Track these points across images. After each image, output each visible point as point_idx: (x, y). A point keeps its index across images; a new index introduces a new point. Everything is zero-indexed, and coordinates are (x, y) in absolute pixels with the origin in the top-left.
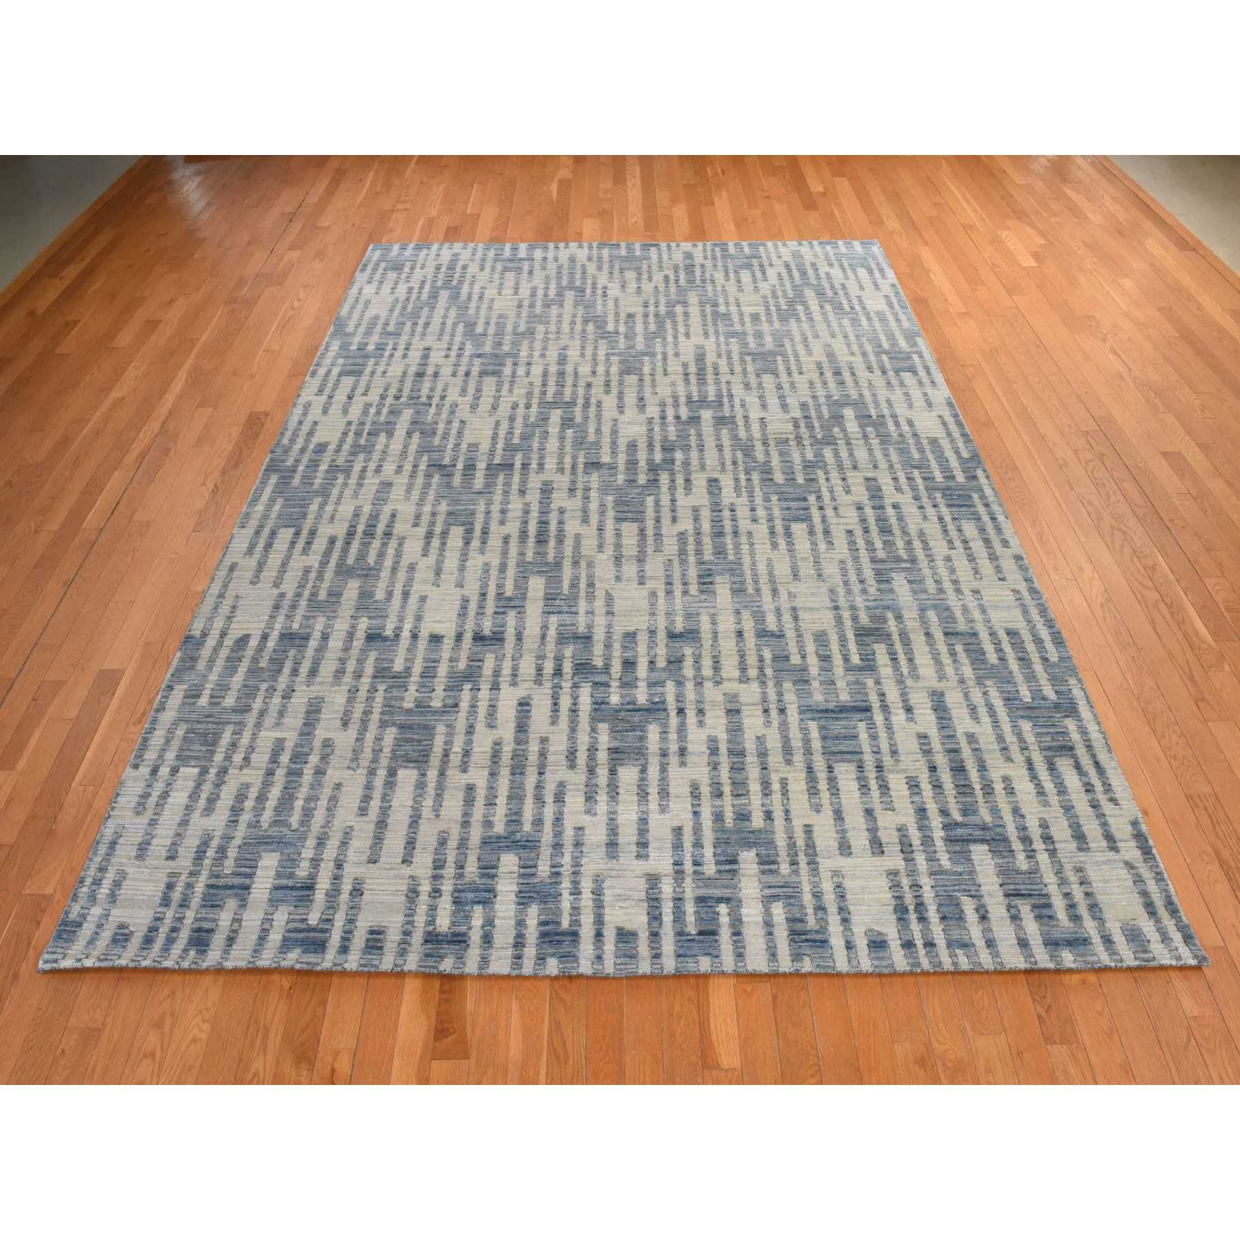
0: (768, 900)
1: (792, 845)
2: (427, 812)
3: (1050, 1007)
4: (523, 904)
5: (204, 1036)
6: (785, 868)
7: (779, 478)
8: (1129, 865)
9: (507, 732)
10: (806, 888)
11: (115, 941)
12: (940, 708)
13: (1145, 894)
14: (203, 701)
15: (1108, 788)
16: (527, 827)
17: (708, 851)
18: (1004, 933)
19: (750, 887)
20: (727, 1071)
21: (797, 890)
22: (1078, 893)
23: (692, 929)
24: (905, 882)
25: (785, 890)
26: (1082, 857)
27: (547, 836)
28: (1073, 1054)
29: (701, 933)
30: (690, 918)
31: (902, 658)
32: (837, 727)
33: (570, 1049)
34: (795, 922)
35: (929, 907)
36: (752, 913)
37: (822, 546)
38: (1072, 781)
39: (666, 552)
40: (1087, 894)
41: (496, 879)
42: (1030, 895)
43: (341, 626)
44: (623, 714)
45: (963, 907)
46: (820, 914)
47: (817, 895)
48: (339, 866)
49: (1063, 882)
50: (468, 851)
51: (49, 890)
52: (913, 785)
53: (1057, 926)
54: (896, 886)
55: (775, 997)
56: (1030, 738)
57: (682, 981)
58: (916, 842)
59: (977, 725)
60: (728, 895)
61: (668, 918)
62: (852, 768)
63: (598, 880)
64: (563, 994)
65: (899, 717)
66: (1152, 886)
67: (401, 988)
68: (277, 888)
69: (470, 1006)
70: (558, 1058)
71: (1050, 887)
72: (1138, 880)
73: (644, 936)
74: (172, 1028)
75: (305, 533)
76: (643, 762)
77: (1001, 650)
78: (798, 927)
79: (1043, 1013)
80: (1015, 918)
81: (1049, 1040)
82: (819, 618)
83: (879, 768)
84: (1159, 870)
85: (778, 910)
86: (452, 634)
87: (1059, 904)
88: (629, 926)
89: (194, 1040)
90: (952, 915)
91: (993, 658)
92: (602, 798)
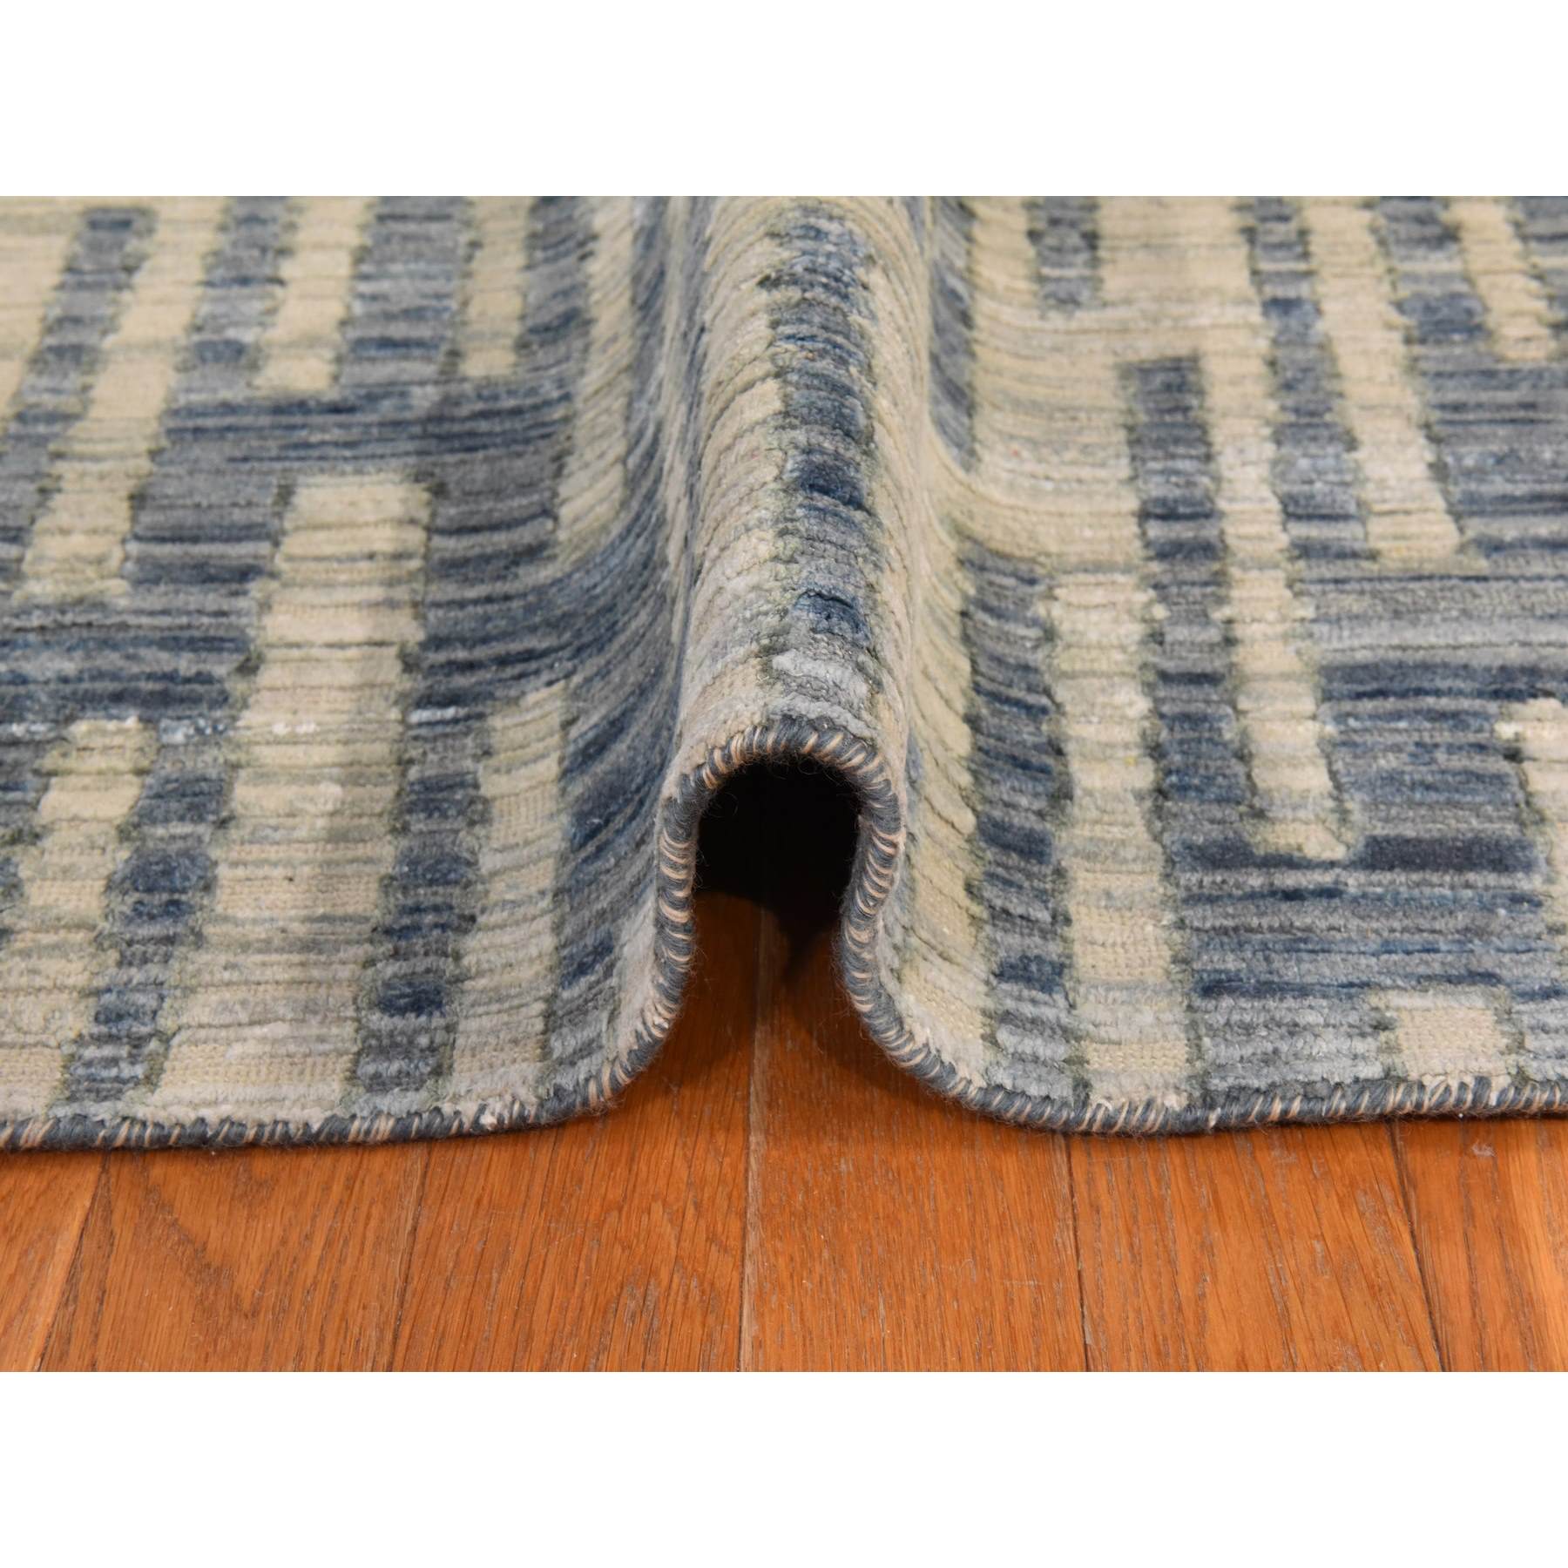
4: (453, 699)
41: (256, 588)
50: (61, 467)
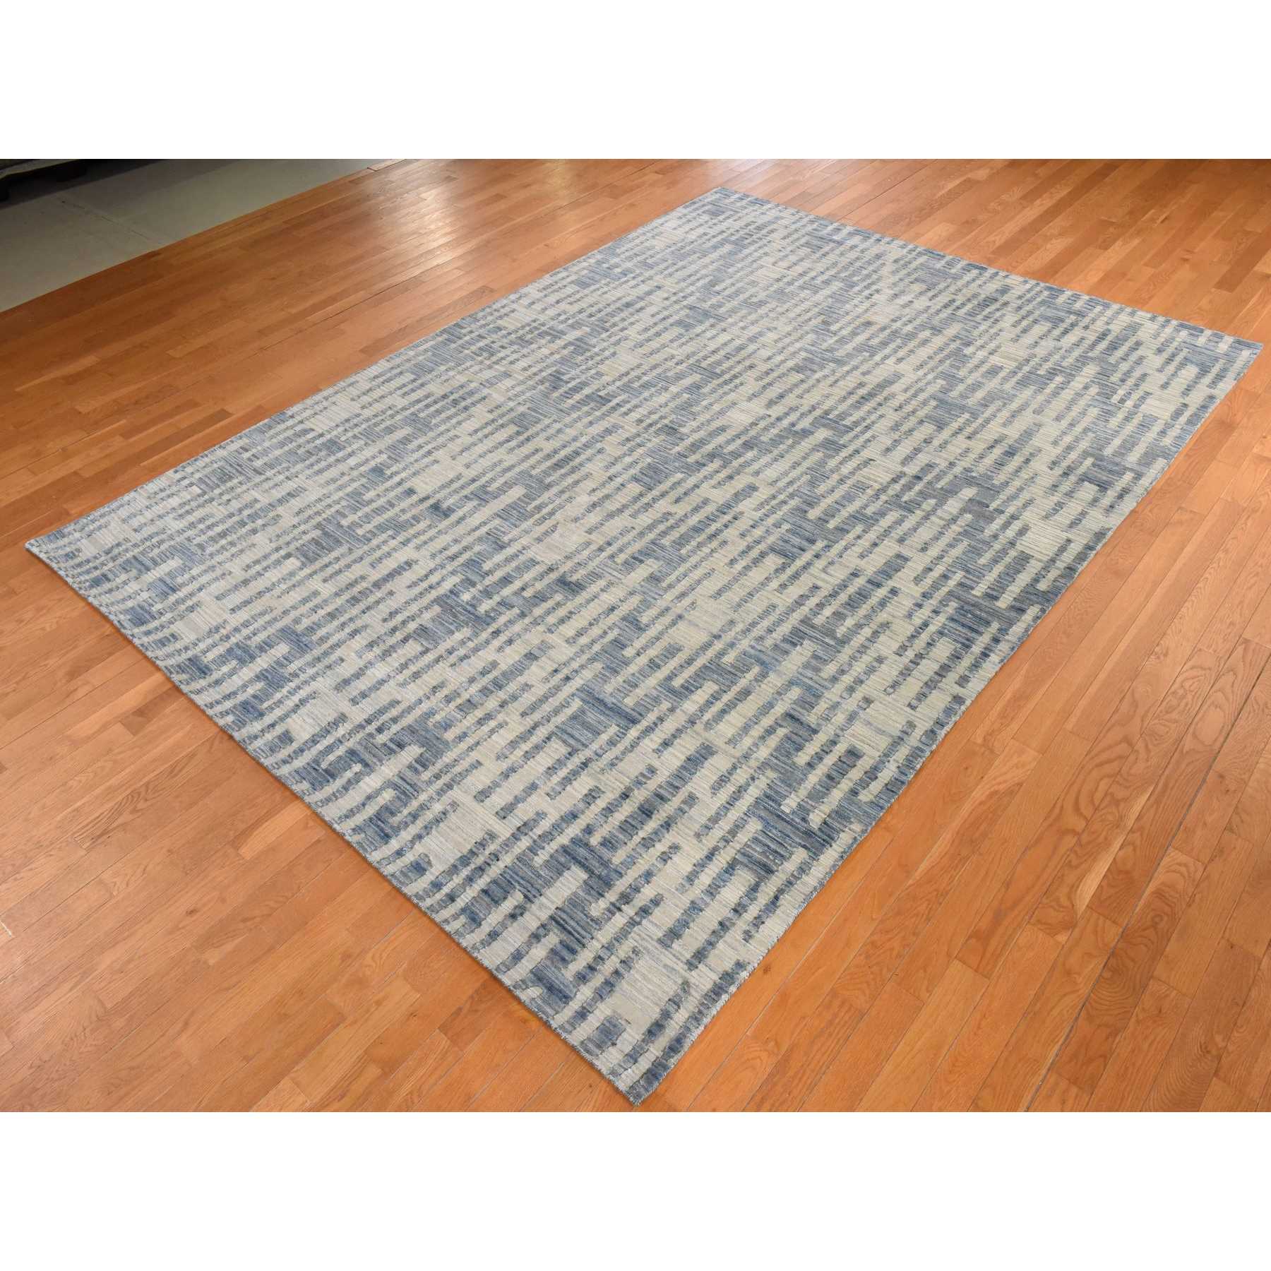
0: (390, 784)
1: (448, 767)
2: (277, 591)
3: (476, 1011)
4: (258, 678)
5: (48, 629)
6: (426, 775)
7: (813, 514)
8: (686, 985)
9: (375, 576)
10: (423, 797)
11: (67, 555)
12: (694, 762)
13: (666, 1015)
14: (246, 455)
15: (758, 922)
16: (315, 638)
17: (395, 728)
18: (515, 937)
19: (389, 769)
20: (238, 855)
21: (415, 793)
22: (612, 964)
23: (324, 765)
24: (492, 847)
25: (408, 787)
26: (653, 946)
27: (317, 652)
28: (446, 1053)
29: (326, 771)
30: (331, 758)
31: (719, 705)
32: (592, 717)
33: (184, 771)
34: (388, 810)
35: (485, 876)
36: (371, 783)
37: (775, 584)
38: (732, 893)
39: (637, 521)
40: (616, 972)
41: (263, 654)
42: (570, 933)
43: (368, 453)
44: (459, 609)
45: (509, 897)
46: (410, 818)
47: (423, 807)
48: (200, 589)
49: (609, 948)
50: (269, 628)
51: (73, 512)
52: (591, 797)
53: (559, 969)
54: (482, 844)
55: (318, 841)
56: (743, 837)
57: (282, 789)
58: (538, 831)
59: (710, 795)
60: (370, 762)
61: (320, 747)
62: (564, 750)
63: (313, 695)
64: (217, 742)
65: (652, 742)
66: (680, 1017)
67: (151, 674)
68: (161, 580)
69: (167, 711)
70: (172, 771)
71: (594, 942)
72: (676, 1002)
73: (295, 745)
74: (41, 616)
75: (420, 382)
76: (430, 646)
77: (821, 759)
78: (386, 815)
79: (465, 1011)
80: (536, 937)
81: (444, 1028)
82: (689, 636)
83: (585, 765)
84: (705, 1011)
85: (388, 795)
86: (422, 495)
87: (584, 958)
88: (294, 734)
89: (43, 629)
90: (492, 896)
91: (802, 759)
92: (377, 651)
